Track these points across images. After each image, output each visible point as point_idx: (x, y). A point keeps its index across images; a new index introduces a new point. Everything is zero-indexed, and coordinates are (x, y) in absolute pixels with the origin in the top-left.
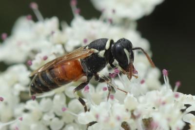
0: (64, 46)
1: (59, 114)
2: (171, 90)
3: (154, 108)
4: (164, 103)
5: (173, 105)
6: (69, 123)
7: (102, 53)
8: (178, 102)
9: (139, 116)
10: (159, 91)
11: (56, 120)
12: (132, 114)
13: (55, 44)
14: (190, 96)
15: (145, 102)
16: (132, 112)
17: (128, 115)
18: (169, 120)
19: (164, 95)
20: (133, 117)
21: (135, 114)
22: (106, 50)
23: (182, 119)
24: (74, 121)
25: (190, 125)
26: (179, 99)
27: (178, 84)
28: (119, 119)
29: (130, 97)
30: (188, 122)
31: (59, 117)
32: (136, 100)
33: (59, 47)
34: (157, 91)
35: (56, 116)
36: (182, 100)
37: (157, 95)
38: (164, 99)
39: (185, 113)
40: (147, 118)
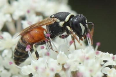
0: (11, 15)
1: (7, 67)
2: (93, 49)
3: (80, 63)
4: (88, 59)
5: (94, 60)
6: (15, 75)
7: (61, 24)
8: (98, 58)
9: (68, 68)
10: (84, 49)
11: (5, 72)
12: (63, 67)
13: (5, 14)
14: (107, 53)
15: (73, 58)
16: (63, 65)
17: (60, 68)
18: (91, 71)
19: (87, 52)
20: (64, 69)
21: (65, 67)
22: (65, 22)
23: (101, 71)
24: (19, 73)
25: (107, 76)
26: (99, 56)
27: (98, 44)
28: (52, 70)
29: (61, 54)
30: (106, 73)
31: (8, 70)
32: (66, 56)
33: (8, 16)
34: (82, 49)
35: (5, 69)
36: (101, 56)
37: (82, 52)
38: (87, 55)
39: (103, 66)
40: (75, 70)
